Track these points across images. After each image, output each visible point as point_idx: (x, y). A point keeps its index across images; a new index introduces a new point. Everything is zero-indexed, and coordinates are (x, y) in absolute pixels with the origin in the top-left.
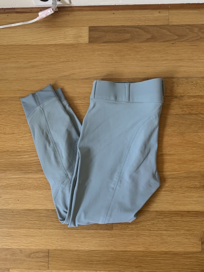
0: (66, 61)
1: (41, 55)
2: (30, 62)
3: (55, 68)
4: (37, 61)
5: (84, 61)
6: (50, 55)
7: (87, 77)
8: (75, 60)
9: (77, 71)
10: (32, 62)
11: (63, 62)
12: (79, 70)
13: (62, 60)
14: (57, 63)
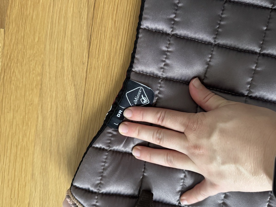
0: (41, 89)
1: (19, 147)
2: (33, 175)
3: (54, 120)
4: (33, 159)
5: (45, 46)
6: (21, 127)
7: (86, 44)
8: (40, 67)
9: (68, 66)
10: (33, 170)
11: (41, 96)
12: (65, 60)
13: (36, 100)
14: (42, 112)
